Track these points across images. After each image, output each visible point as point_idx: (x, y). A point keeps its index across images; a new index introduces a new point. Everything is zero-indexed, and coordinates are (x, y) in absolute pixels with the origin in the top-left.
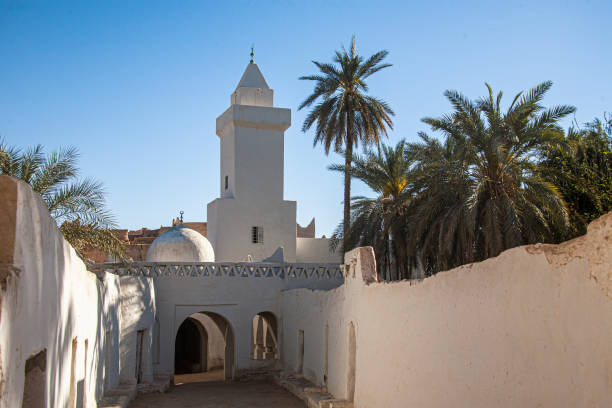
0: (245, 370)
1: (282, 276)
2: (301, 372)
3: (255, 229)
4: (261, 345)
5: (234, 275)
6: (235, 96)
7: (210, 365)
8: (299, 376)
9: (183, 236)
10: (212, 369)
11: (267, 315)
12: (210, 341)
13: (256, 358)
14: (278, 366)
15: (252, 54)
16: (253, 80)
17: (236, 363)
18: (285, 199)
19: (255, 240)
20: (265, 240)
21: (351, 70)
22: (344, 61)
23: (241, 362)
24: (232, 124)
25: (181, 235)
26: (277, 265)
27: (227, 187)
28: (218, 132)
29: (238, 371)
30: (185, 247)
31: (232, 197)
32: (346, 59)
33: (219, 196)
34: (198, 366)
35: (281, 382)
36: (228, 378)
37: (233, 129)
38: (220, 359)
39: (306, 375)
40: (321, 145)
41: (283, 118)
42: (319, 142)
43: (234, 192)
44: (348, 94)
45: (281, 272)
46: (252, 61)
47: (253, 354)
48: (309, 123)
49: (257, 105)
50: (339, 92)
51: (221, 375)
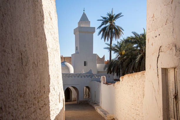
0: (82, 101)
1: (91, 77)
2: (95, 101)
3: (85, 62)
4: (86, 95)
5: (79, 77)
6: (79, 23)
7: (72, 100)
8: (94, 102)
9: (65, 65)
10: (73, 101)
11: (87, 87)
12: (72, 93)
13: (85, 98)
14: (90, 100)
15: (84, 11)
16: (84, 18)
17: (79, 99)
18: (93, 53)
19: (85, 65)
20: (88, 65)
21: (112, 18)
22: (110, 15)
23: (81, 99)
24: (78, 32)
25: (65, 64)
26: (90, 74)
27: (77, 50)
28: (74, 34)
29: (80, 101)
30: (66, 68)
31: (78, 53)
32: (110, 14)
33: (75, 53)
34: (69, 100)
35: (90, 104)
36: (77, 103)
37: (79, 33)
38: (75, 98)
39: (96, 102)
40: (103, 39)
41: (93, 30)
42: (102, 39)
43: (79, 52)
44: (111, 25)
45: (91, 76)
46: (84, 13)
47: (84, 97)
48: (100, 33)
49: (86, 26)
50: (108, 24)
51: (76, 102)
